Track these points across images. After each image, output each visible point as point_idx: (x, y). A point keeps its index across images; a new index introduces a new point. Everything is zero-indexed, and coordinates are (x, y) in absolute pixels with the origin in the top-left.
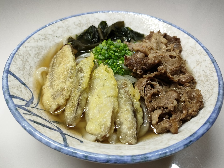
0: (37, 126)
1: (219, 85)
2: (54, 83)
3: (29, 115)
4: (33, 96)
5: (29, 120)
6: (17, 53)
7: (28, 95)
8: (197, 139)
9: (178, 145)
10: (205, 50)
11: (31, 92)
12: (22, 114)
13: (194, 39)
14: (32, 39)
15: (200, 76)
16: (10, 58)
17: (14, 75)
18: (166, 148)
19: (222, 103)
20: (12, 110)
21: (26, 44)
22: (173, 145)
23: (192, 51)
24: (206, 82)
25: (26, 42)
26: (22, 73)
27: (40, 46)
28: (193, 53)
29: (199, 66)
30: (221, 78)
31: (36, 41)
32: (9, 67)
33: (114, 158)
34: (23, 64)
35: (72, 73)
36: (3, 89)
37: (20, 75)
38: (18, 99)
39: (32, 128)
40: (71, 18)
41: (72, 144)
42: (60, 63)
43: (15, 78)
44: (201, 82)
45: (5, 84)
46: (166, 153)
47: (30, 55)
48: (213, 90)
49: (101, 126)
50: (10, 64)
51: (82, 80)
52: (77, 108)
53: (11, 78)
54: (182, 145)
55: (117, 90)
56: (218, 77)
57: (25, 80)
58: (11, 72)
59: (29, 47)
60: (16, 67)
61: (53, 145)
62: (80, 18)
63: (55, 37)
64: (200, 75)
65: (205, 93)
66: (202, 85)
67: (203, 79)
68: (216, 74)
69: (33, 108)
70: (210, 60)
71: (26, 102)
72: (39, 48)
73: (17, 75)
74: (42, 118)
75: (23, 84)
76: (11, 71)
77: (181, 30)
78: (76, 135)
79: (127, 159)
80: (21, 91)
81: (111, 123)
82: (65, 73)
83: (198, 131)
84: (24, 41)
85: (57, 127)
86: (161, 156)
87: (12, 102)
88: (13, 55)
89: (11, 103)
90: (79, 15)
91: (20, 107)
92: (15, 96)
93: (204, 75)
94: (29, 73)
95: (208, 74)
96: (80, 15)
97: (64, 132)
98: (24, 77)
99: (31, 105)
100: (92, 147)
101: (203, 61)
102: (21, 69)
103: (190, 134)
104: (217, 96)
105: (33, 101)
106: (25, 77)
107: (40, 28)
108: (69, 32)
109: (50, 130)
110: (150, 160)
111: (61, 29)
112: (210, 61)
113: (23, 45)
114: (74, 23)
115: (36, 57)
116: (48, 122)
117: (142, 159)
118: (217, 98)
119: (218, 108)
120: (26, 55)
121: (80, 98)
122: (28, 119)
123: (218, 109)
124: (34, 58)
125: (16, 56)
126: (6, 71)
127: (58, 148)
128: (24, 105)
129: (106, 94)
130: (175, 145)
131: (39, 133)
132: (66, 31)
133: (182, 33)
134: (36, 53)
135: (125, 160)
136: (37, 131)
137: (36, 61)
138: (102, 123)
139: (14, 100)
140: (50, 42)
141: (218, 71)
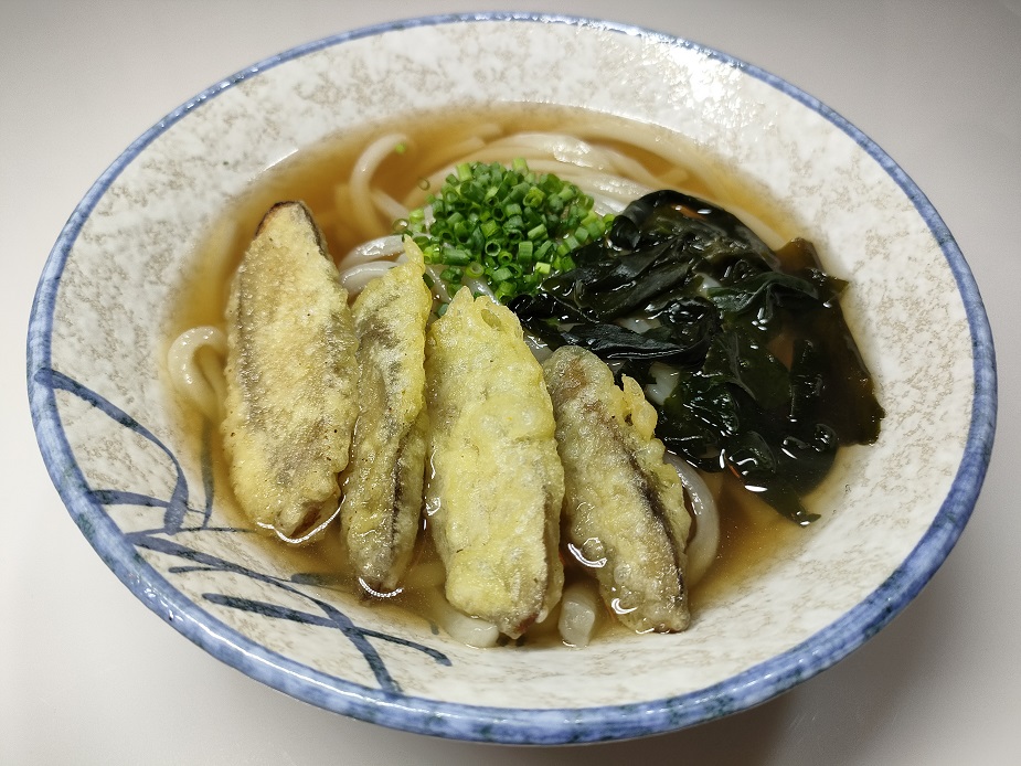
0: (245, 622)
1: (975, 344)
2: (265, 404)
3: (197, 572)
4: (178, 469)
5: (205, 597)
6: (65, 276)
7: (159, 471)
8: (912, 594)
9: (841, 632)
10: (903, 186)
11: (166, 455)
12: (167, 575)
13: (851, 134)
14: (118, 195)
15: (888, 305)
16: (41, 308)
17: (78, 389)
18: (795, 650)
19: (992, 426)
20: (117, 561)
21: (96, 224)
22: (822, 633)
23: (845, 188)
24: (919, 330)
25: (93, 215)
26: (108, 367)
27: (159, 223)
28: (849, 199)
29: (879, 258)
30: (980, 312)
31: (136, 201)
32: (48, 353)
33: (599, 718)
34: (104, 323)
35: (341, 348)
36: (48, 467)
37: (103, 379)
38: (129, 503)
39: (230, 634)
40: (281, 67)
41: (411, 679)
42: (273, 301)
43: (88, 403)
44: (896, 332)
45: (52, 441)
46: (798, 671)
47: (124, 276)
48: (951, 369)
49: (505, 579)
50: (47, 337)
51: (394, 380)
52: (396, 510)
53: (70, 404)
54: (856, 628)
55: (550, 407)
56: (968, 311)
57: (130, 400)
58: (60, 375)
59: (111, 236)
60: (78, 346)
61: (338, 696)
62: (318, 60)
63: (220, 167)
64: (886, 300)
65: (915, 380)
66: (900, 344)
67: (903, 317)
68: (956, 296)
69: (199, 529)
70: (929, 230)
71: (164, 510)
72: (155, 231)
73: (92, 385)
74: (247, 574)
75: (127, 422)
76: (60, 370)
77: (790, 93)
78: (405, 625)
79: (652, 718)
80: (128, 462)
81: (548, 560)
82: (309, 351)
83: (911, 564)
84: (84, 210)
85: (318, 602)
86: (781, 686)
87: (108, 527)
88: (50, 291)
89: (107, 530)
90: (314, 45)
91: (144, 539)
92: (109, 492)
93: (904, 300)
94: (139, 364)
95: (924, 296)
96: (321, 47)
97: (357, 624)
98: (119, 388)
99: (185, 518)
100: (494, 680)
101: (898, 234)
102: (101, 349)
103: (880, 577)
104: (972, 397)
105: (187, 496)
106: (126, 385)
107: (147, 135)
108: (278, 133)
109: (299, 624)
110: (739, 710)
111: (239, 123)
112: (927, 237)
113: (83, 229)
114: (298, 88)
115: (153, 278)
116: (279, 585)
117: (708, 709)
118: (970, 408)
119: (980, 451)
120: (106, 279)
121: (401, 462)
122: (200, 593)
123: (979, 458)
124: (142, 286)
125: (67, 292)
126: (42, 376)
127: (359, 710)
128: (161, 525)
129: (502, 431)
130: (829, 634)
131: (265, 653)
132: (265, 131)
133: (796, 104)
134: (146, 258)
135: (645, 724)
136: (255, 644)
137: (153, 298)
138: (508, 564)
139: (114, 511)
140: (202, 195)
141: (966, 280)
